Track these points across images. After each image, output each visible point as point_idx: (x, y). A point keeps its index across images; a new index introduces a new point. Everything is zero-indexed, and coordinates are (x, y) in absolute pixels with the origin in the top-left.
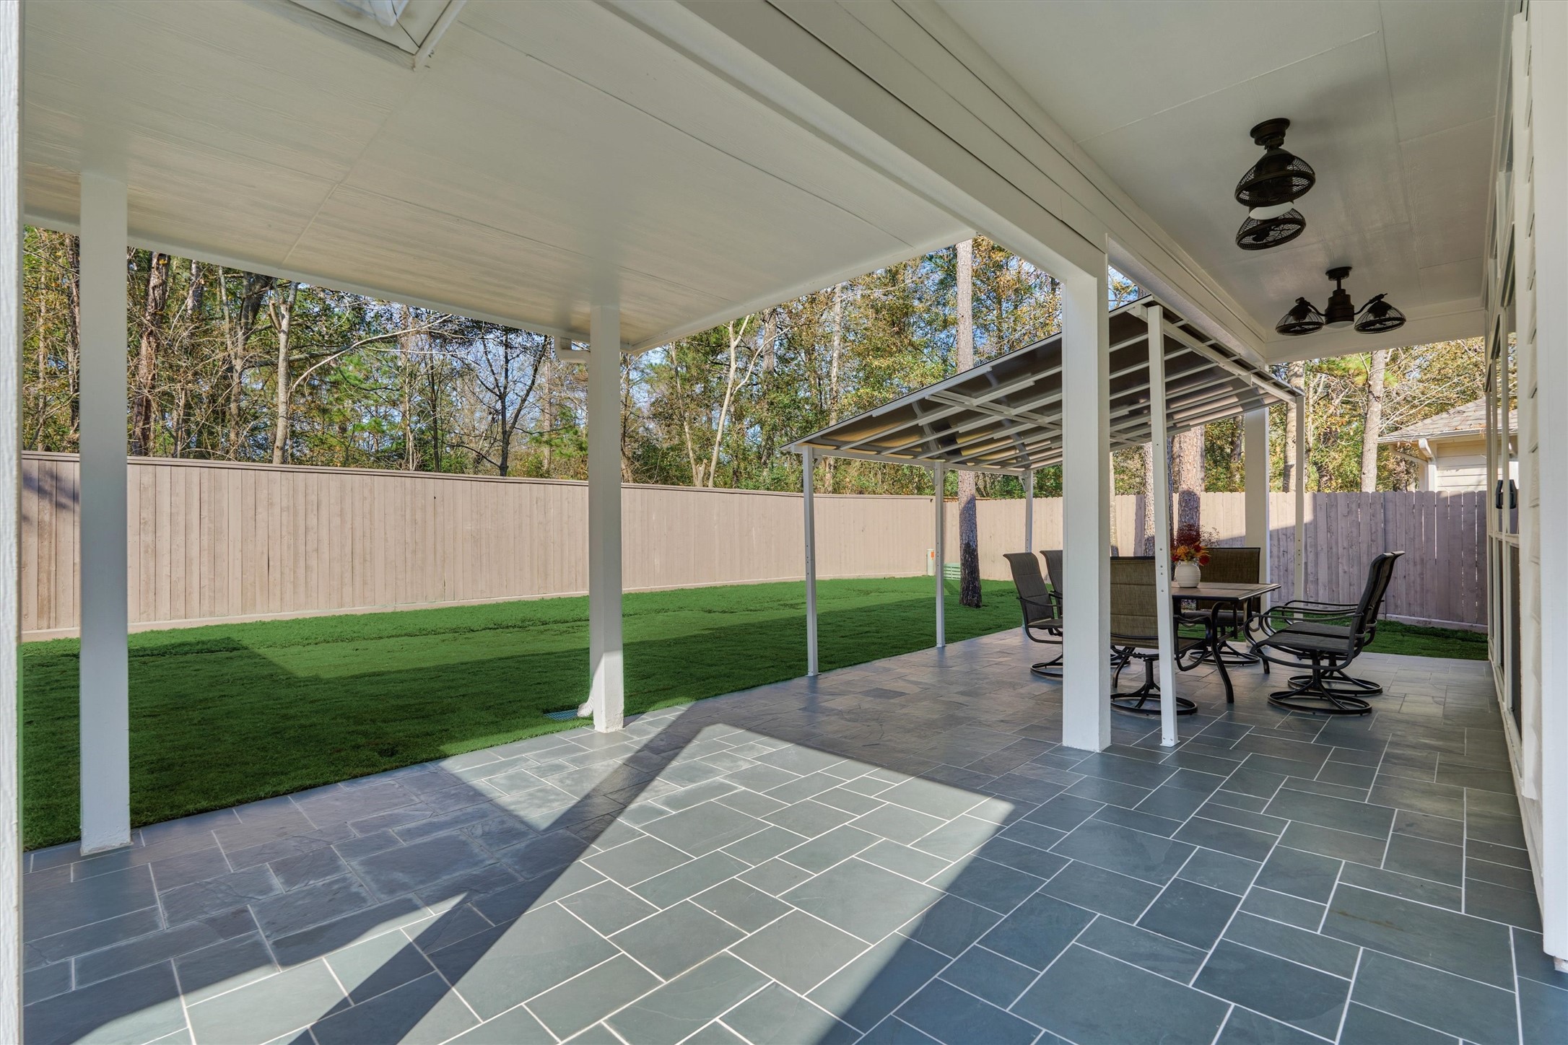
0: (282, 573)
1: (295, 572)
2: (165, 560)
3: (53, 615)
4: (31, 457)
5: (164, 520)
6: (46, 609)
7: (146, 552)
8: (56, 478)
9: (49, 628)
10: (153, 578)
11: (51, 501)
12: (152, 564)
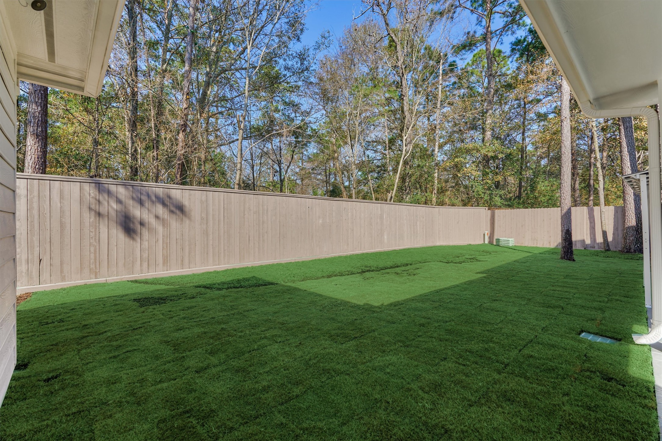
0: (254, 243)
1: (259, 243)
2: (211, 237)
3: (168, 264)
4: (160, 186)
5: (211, 218)
6: (166, 261)
7: (204, 233)
8: (169, 197)
9: (167, 271)
10: (206, 246)
11: (167, 208)
12: (206, 239)
